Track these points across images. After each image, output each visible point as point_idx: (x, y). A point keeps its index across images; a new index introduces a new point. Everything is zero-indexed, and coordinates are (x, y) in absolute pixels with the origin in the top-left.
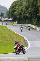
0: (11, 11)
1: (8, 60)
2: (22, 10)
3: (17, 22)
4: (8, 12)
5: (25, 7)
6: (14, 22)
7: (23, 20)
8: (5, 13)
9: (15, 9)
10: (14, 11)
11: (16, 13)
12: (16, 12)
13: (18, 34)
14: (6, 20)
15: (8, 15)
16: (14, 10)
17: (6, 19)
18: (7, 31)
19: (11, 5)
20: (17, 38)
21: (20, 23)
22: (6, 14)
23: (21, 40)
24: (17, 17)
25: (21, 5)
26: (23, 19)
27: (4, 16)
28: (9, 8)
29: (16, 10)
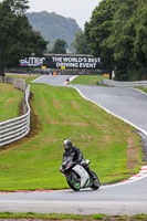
0: (91, 34)
1: (80, 210)
2: (132, 32)
3: (113, 75)
4: (82, 37)
5: (143, 21)
6: (102, 74)
7: (138, 68)
8: (70, 40)
9: (107, 26)
10: (106, 34)
11: (110, 42)
12: (111, 38)
13: (118, 119)
14: (73, 65)
15: (82, 50)
16: (103, 31)
17: (74, 62)
18: (77, 106)
19: (94, 13)
20: (114, 134)
21: (126, 79)
22: (73, 44)
23: (129, 141)
24: (116, 55)
25: (129, 13)
26: (138, 63)
27: (68, 51)
28: (86, 24)
29: (110, 29)
